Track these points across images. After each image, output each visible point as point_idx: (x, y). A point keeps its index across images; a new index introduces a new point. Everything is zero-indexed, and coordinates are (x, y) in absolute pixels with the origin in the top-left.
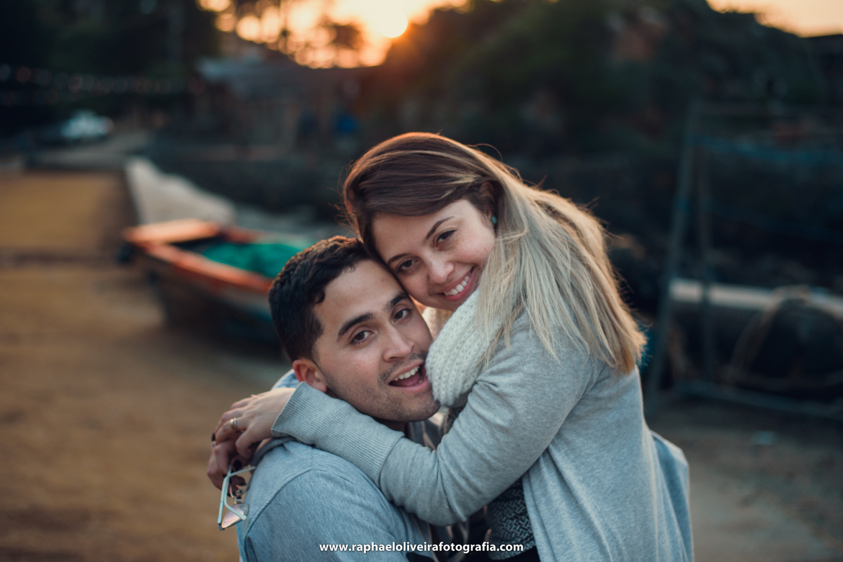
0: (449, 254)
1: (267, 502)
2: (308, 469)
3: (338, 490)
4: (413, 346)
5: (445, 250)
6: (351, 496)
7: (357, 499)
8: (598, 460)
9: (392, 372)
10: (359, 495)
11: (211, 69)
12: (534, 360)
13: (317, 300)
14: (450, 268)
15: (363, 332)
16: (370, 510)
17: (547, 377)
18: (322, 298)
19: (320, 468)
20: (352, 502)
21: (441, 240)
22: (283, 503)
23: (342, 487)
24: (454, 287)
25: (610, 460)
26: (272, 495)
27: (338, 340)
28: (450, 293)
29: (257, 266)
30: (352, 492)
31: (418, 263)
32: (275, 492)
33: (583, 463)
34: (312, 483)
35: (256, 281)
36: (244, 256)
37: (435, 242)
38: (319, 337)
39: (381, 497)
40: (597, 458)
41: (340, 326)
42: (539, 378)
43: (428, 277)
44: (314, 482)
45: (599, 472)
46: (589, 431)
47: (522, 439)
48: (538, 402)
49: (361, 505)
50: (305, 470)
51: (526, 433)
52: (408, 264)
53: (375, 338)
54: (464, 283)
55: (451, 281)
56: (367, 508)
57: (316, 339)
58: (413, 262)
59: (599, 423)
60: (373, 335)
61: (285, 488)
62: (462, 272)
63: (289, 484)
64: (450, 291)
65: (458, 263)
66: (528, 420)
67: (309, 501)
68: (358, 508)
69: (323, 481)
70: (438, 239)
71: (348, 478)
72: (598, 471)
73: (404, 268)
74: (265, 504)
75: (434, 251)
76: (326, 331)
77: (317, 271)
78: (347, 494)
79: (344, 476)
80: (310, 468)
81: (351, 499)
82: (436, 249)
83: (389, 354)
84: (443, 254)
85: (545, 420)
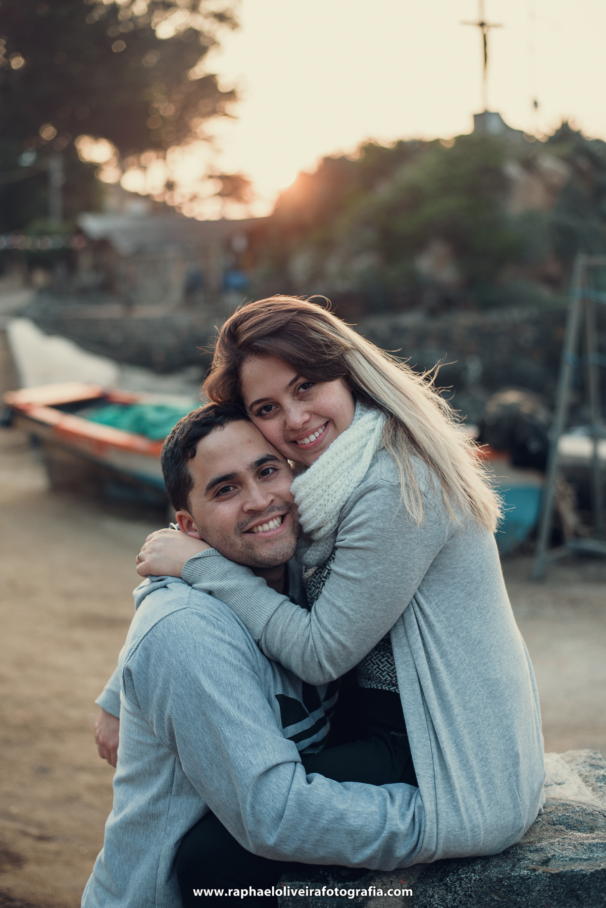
0: (308, 404)
1: (145, 633)
2: (184, 607)
3: (210, 629)
4: (272, 501)
5: (305, 401)
6: (222, 635)
7: (227, 638)
8: (465, 610)
9: (249, 522)
10: (229, 635)
11: (93, 225)
12: (382, 516)
13: (190, 455)
14: (307, 417)
15: (229, 487)
16: (237, 649)
17: (396, 530)
18: (193, 455)
19: (195, 607)
20: (222, 640)
21: (302, 390)
22: (159, 635)
23: (214, 625)
24: (308, 437)
25: (475, 609)
26: (150, 628)
27: (206, 494)
28: (303, 442)
29: (141, 428)
30: (223, 631)
31: (278, 409)
32: (153, 624)
33: (452, 614)
34: (187, 620)
35: (140, 443)
36: (127, 418)
37: (296, 390)
38: (191, 490)
39: (248, 637)
40: (464, 608)
41: (208, 482)
42: (388, 532)
43: (285, 423)
44: (189, 618)
45: (467, 623)
46: (456, 580)
47: (375, 588)
48: (388, 553)
49: (230, 644)
50: (182, 607)
51: (378, 582)
52: (268, 408)
53: (238, 492)
54: (317, 434)
55: (306, 429)
56: (235, 647)
57: (189, 492)
58: (273, 407)
59: (464, 571)
60: (237, 490)
61: (162, 622)
62: (317, 423)
63: (166, 618)
64: (302, 439)
65: (315, 414)
66: (379, 570)
67: (183, 635)
68: (227, 646)
69: (197, 618)
70: (299, 388)
71: (220, 618)
72: (465, 621)
73: (264, 412)
74: (143, 636)
75: (294, 400)
76: (196, 485)
77: (191, 429)
78: (218, 633)
79: (217, 616)
80: (187, 606)
81: (221, 637)
82: (296, 398)
83: (248, 507)
84: (302, 403)
85: (395, 569)
